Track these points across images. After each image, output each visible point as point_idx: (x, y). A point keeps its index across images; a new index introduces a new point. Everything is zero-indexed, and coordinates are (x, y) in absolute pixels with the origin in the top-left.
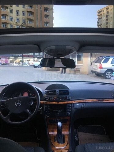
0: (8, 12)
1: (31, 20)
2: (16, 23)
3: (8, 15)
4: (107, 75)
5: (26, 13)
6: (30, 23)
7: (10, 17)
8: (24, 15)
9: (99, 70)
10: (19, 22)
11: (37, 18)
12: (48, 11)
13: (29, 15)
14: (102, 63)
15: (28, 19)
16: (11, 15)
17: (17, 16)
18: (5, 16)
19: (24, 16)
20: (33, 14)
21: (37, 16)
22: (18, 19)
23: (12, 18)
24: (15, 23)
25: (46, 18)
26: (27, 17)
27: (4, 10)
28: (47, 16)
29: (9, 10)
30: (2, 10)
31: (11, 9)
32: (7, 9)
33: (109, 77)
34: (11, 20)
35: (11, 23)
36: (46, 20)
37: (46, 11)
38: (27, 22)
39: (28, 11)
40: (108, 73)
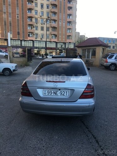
0: (34, 6)
1: (55, 13)
2: (41, 16)
3: (33, 9)
4: (111, 68)
5: (50, 6)
6: (54, 16)
7: (35, 11)
8: (48, 8)
9: (105, 63)
10: (43, 15)
11: (61, 11)
12: (71, 3)
13: (53, 8)
14: (107, 58)
15: (51, 12)
16: (36, 8)
17: (42, 9)
18: (30, 10)
19: (48, 10)
20: (57, 7)
21: (61, 8)
22: (43, 13)
23: (37, 11)
24: (39, 17)
25: (69, 10)
26: (51, 10)
27: (30, 4)
28: (70, 8)
29: (34, 4)
30: (28, 4)
31: (36, 3)
32: (32, 3)
33: (112, 69)
34: (36, 14)
35: (36, 16)
36: (69, 12)
37: (70, 2)
38: (51, 15)
39: (52, 4)
40: (112, 66)
